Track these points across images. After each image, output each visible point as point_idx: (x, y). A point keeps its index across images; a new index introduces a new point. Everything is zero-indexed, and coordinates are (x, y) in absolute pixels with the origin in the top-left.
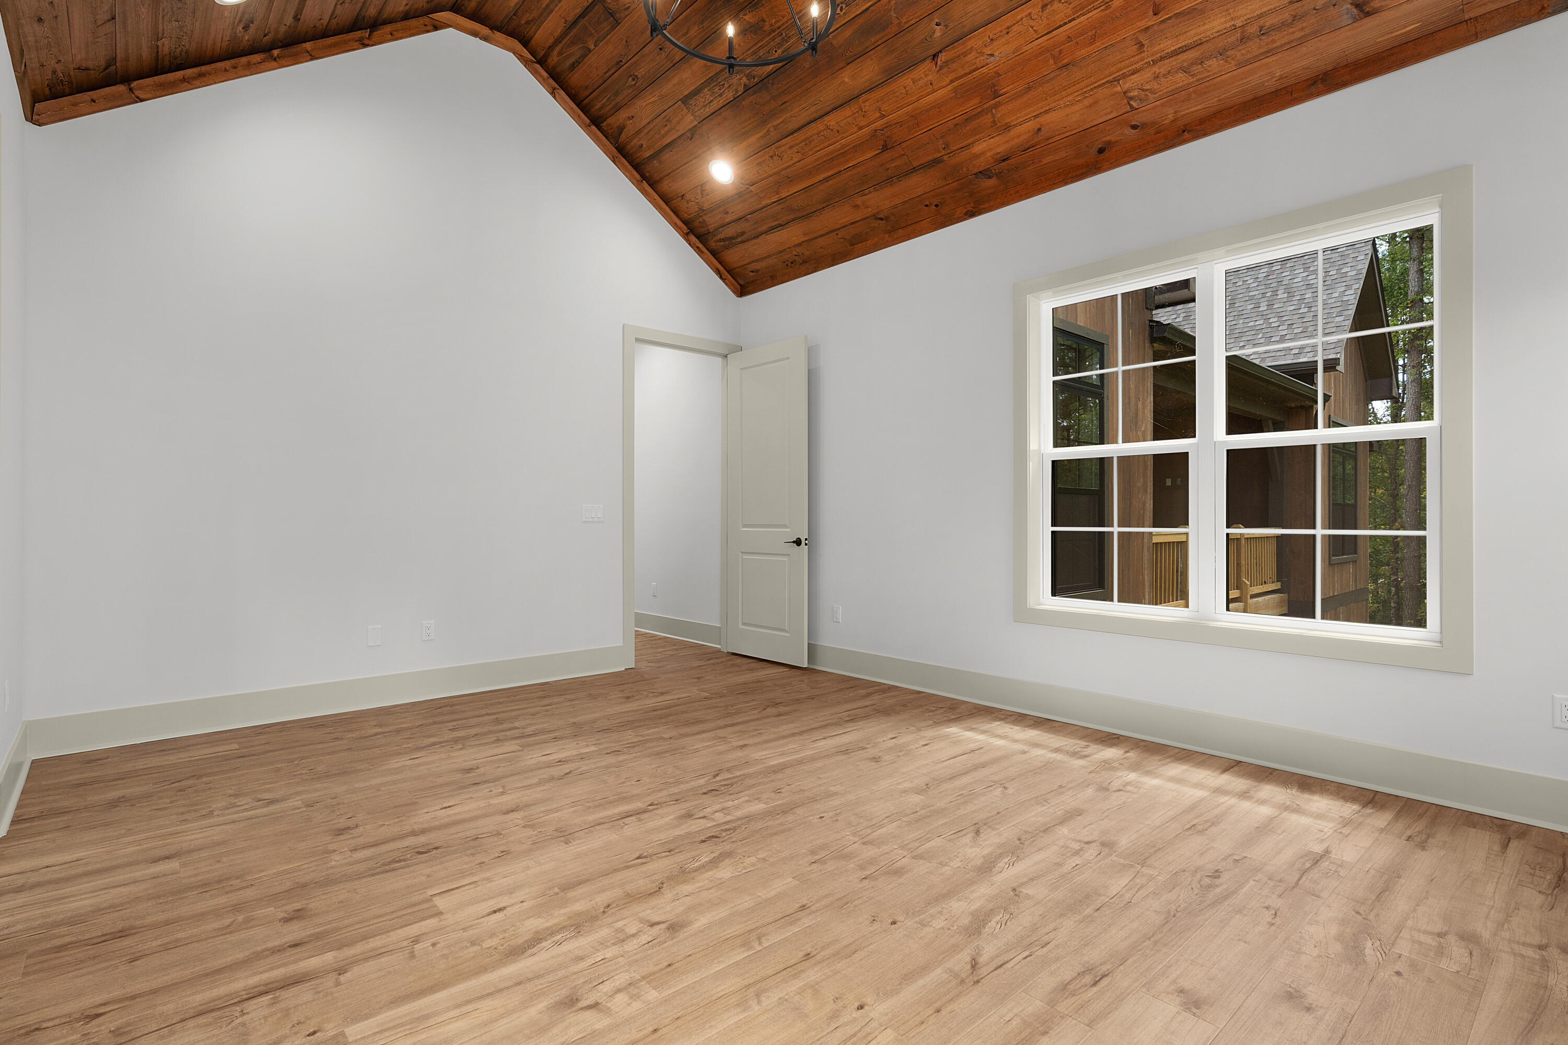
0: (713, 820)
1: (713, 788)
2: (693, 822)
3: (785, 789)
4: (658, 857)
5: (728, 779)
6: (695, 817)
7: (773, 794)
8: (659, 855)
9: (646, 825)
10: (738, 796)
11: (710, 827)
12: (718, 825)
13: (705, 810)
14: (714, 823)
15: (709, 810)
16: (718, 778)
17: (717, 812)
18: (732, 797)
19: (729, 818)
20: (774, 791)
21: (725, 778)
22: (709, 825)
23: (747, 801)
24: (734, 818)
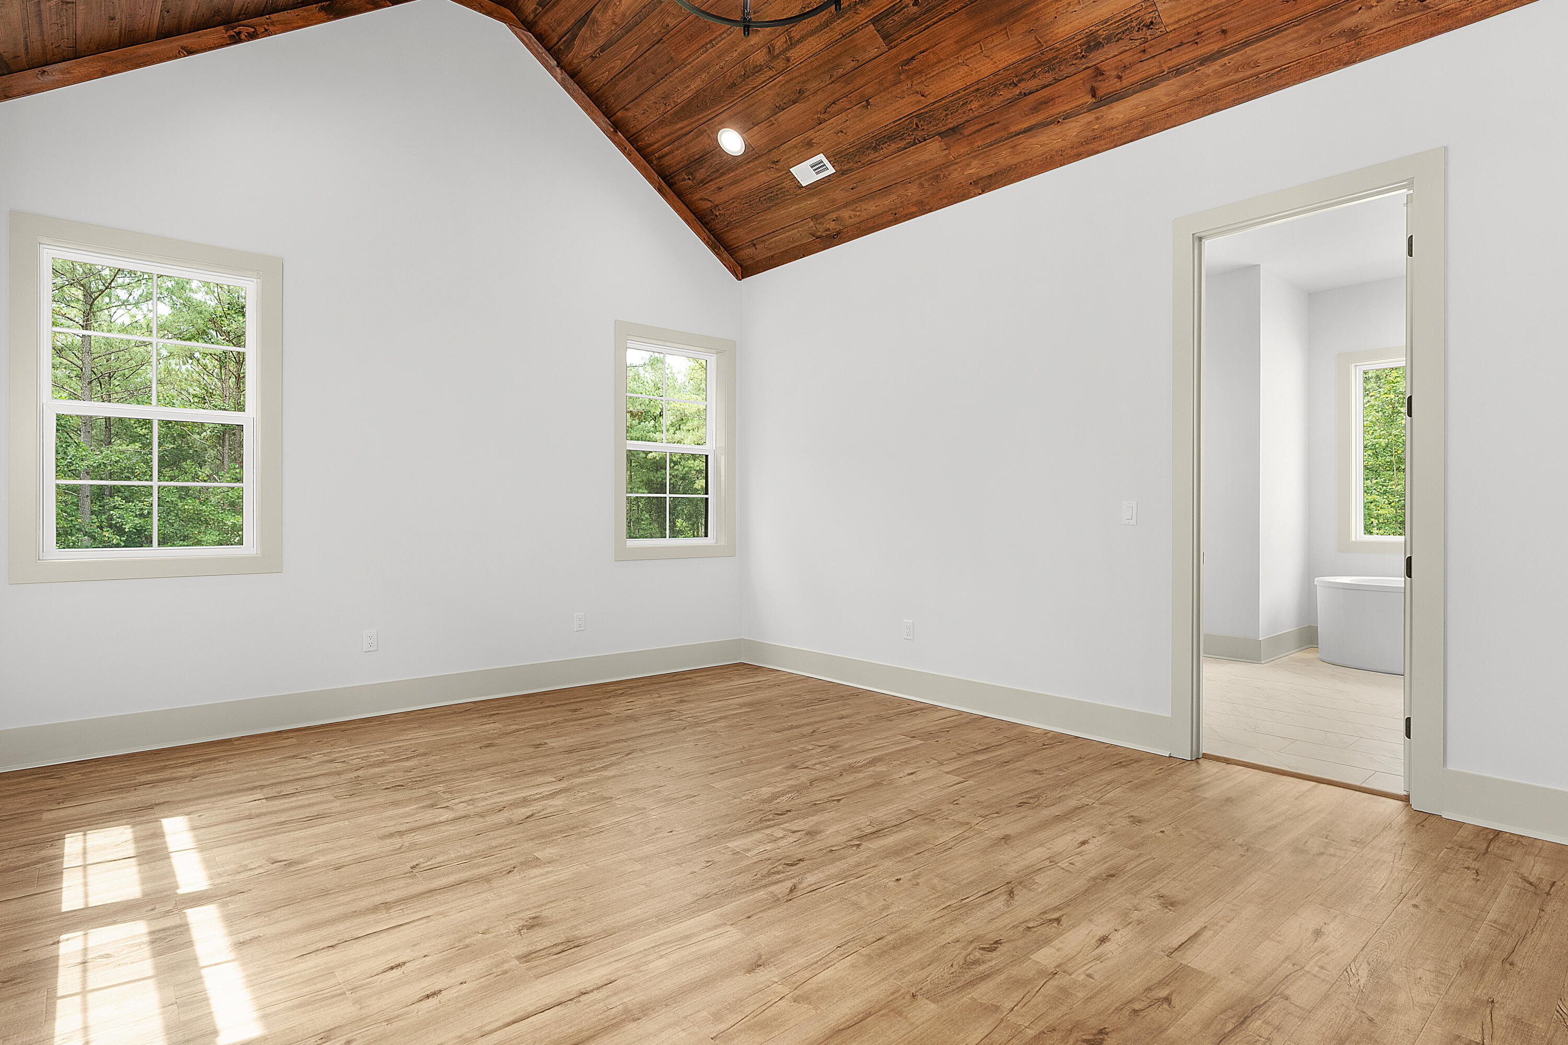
0: (784, 829)
1: (792, 868)
2: (805, 827)
3: (700, 867)
4: (822, 800)
5: (776, 883)
6: (804, 832)
7: (716, 860)
8: (822, 802)
9: (851, 825)
10: (760, 857)
11: (785, 823)
12: (777, 825)
13: (795, 840)
14: (782, 826)
15: (791, 840)
16: (789, 884)
17: (781, 838)
18: (766, 856)
19: (768, 831)
20: (713, 863)
21: (780, 885)
22: (787, 824)
23: (749, 850)
24: (762, 831)
